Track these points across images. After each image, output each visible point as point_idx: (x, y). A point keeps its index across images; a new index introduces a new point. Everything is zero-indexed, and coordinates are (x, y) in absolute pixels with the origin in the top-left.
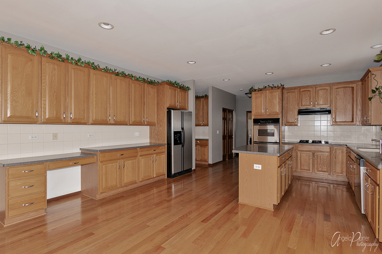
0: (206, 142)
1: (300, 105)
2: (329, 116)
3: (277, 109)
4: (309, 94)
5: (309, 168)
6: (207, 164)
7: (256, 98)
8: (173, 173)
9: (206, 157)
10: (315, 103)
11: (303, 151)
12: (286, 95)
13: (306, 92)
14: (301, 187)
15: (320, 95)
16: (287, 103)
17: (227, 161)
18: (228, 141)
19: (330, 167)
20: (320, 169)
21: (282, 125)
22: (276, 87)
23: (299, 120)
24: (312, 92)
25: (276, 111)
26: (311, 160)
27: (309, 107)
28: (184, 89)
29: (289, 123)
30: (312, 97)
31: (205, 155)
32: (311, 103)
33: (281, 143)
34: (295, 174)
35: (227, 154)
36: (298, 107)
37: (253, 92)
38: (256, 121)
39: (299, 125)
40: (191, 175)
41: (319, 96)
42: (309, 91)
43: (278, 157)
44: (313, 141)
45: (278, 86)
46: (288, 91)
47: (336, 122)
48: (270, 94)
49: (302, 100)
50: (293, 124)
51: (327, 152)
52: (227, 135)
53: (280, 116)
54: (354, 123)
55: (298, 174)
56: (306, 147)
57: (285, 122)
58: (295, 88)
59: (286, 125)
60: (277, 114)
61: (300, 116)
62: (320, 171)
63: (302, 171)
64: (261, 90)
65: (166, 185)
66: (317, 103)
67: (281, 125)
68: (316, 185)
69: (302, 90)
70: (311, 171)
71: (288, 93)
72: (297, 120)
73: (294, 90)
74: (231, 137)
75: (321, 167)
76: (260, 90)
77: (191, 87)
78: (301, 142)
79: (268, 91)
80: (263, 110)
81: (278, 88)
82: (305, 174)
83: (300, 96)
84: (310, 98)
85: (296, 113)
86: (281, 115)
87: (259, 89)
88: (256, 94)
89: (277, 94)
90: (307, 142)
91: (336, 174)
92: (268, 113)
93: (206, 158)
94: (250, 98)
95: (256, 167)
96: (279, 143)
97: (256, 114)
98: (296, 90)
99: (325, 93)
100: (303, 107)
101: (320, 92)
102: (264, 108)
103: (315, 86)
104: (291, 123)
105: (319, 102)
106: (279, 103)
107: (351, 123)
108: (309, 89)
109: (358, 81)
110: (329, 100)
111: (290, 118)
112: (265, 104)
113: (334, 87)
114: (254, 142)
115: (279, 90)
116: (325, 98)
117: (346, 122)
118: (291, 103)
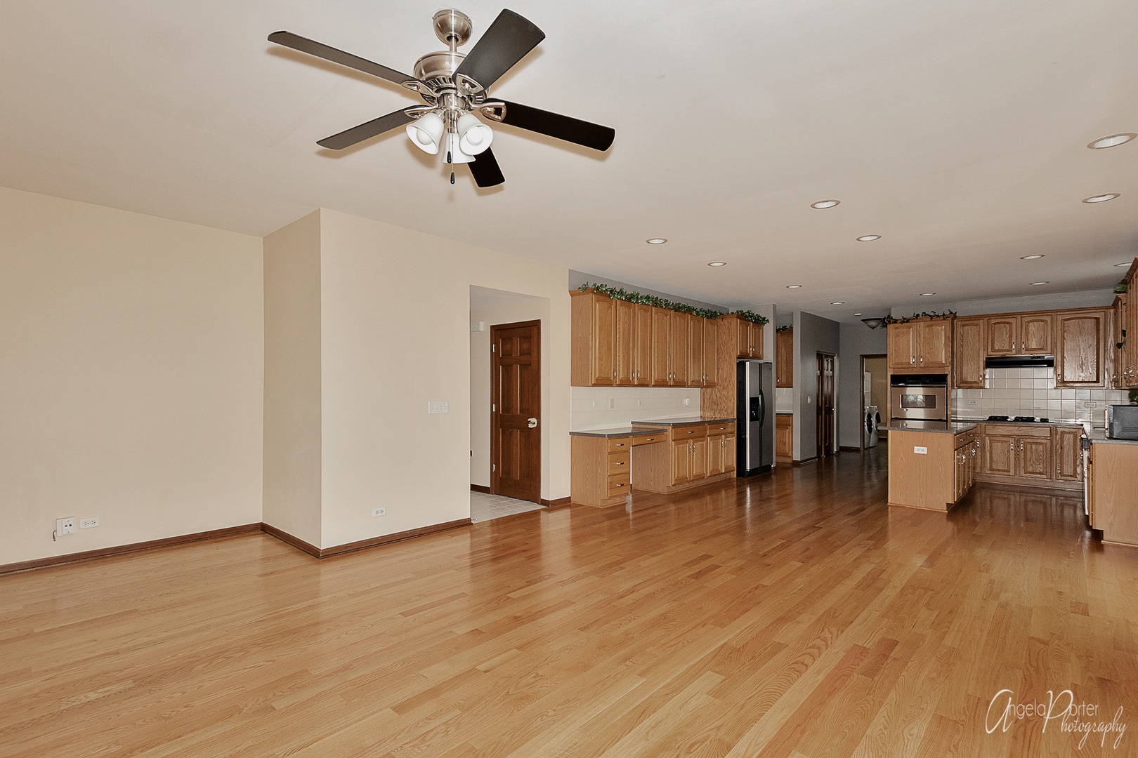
0: (787, 418)
1: (990, 349)
2: (1051, 370)
3: (943, 356)
4: (1008, 329)
5: (1009, 466)
6: (789, 461)
7: (897, 336)
8: (748, 468)
9: (787, 448)
10: (1021, 346)
11: (996, 436)
12: (959, 329)
13: (1002, 325)
14: (991, 502)
15: (1031, 332)
16: (962, 346)
17: (823, 459)
18: (826, 418)
19: (1051, 464)
20: (1030, 469)
21: (953, 387)
22: (939, 316)
23: (987, 377)
24: (1014, 326)
25: (940, 360)
26: (1012, 453)
27: (1008, 354)
28: (759, 322)
29: (967, 382)
30: (1014, 335)
31: (785, 444)
32: (1012, 347)
33: (949, 420)
34: (979, 479)
35: (823, 444)
36: (985, 352)
37: (891, 325)
38: (898, 380)
39: (987, 386)
40: (770, 475)
41: (1028, 332)
42: (1008, 323)
43: (955, 435)
44: (1016, 418)
45: (944, 315)
46: (964, 323)
47: (1064, 382)
48: (927, 329)
49: (993, 341)
50: (974, 385)
51: (1046, 438)
52: (823, 406)
53: (947, 371)
54: (1101, 384)
55: (986, 480)
56: (1001, 429)
57: (959, 381)
58: (979, 317)
59: (959, 388)
60: (942, 366)
61: (989, 371)
62: (1030, 473)
63: (993, 472)
64: (908, 321)
65: (734, 487)
66: (1025, 346)
67: (949, 388)
68: (1023, 498)
69: (993, 321)
70: (1012, 472)
71: (964, 326)
72: (984, 378)
73: (976, 322)
74: (829, 411)
75: (1031, 465)
76: (905, 321)
77: (770, 317)
78: (992, 419)
79: (922, 323)
80: (911, 358)
81: (944, 317)
82: (1000, 479)
83: (990, 332)
84: (1011, 336)
85: (982, 364)
86: (950, 368)
87: (904, 319)
88: (896, 328)
89: (942, 330)
90: (1004, 419)
91: (1063, 478)
92: (922, 365)
93: (787, 451)
94: (873, 328)
95: (918, 450)
96: (946, 421)
97: (897, 366)
98: (981, 322)
99: (1041, 328)
100: (995, 354)
101: (1031, 326)
102: (913, 355)
103: (1021, 314)
104: (971, 383)
105: (1029, 345)
106: (946, 346)
107: (1093, 385)
108: (1008, 320)
109: (1107, 308)
110: (1051, 341)
111: (970, 374)
112: (916, 347)
113: (1058, 317)
114: (891, 419)
115: (946, 322)
116: (1042, 337)
117: (1084, 382)
118: (971, 345)
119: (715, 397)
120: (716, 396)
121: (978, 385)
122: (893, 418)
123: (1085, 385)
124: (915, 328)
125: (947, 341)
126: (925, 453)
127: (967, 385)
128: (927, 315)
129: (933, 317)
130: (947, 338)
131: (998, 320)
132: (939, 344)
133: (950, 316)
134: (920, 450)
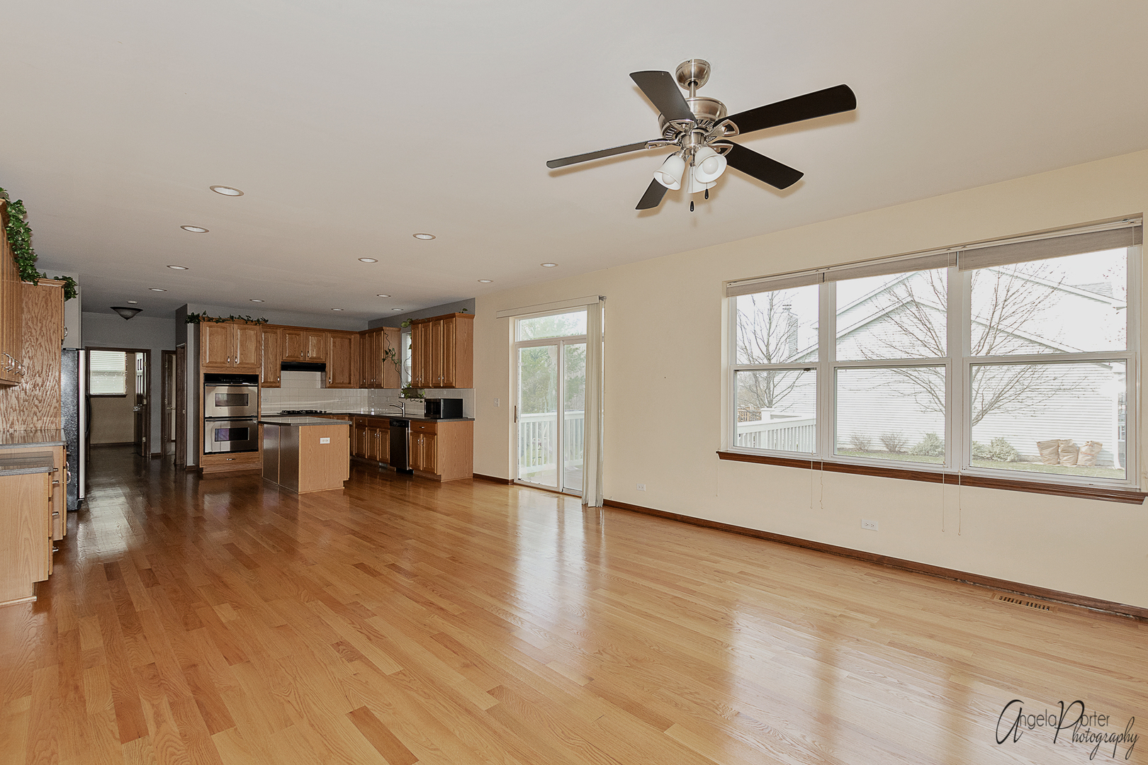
1: (284, 355)
3: (254, 358)
4: (298, 340)
7: (211, 334)
10: (307, 354)
13: (293, 336)
15: (313, 344)
22: (252, 321)
24: (302, 338)
25: (252, 362)
27: (297, 360)
29: (267, 382)
30: (302, 345)
32: (300, 354)
33: (259, 416)
36: (281, 358)
37: (205, 323)
38: (211, 378)
39: (282, 387)
42: (297, 335)
47: (332, 384)
48: (241, 331)
50: (273, 385)
53: (258, 372)
54: (353, 385)
59: (266, 387)
60: (254, 367)
61: (283, 372)
64: (223, 321)
71: (265, 332)
72: (280, 379)
73: (274, 330)
76: (220, 320)
79: (236, 325)
80: (226, 358)
81: (257, 322)
83: (285, 342)
84: (299, 346)
85: (279, 367)
88: (210, 326)
89: (254, 334)
92: (236, 365)
94: (127, 319)
95: (323, 441)
96: (257, 417)
97: (212, 366)
98: (278, 330)
99: (319, 342)
100: (288, 359)
101: (312, 340)
102: (228, 355)
103: (307, 329)
104: (271, 382)
105: (312, 354)
106: (258, 349)
107: (348, 385)
108: (298, 332)
109: (356, 333)
110: (324, 352)
111: (269, 375)
112: (230, 348)
113: (329, 335)
114: (205, 418)
115: (257, 327)
116: (320, 349)
117: (343, 383)
118: (270, 350)
119: (13, 400)
121: (276, 384)
122: (207, 418)
123: (344, 385)
124: (228, 328)
125: (258, 345)
126: (329, 442)
127: (268, 385)
128: (242, 318)
129: (247, 321)
130: (259, 342)
131: (291, 332)
132: (252, 346)
133: (262, 323)
134: (325, 441)
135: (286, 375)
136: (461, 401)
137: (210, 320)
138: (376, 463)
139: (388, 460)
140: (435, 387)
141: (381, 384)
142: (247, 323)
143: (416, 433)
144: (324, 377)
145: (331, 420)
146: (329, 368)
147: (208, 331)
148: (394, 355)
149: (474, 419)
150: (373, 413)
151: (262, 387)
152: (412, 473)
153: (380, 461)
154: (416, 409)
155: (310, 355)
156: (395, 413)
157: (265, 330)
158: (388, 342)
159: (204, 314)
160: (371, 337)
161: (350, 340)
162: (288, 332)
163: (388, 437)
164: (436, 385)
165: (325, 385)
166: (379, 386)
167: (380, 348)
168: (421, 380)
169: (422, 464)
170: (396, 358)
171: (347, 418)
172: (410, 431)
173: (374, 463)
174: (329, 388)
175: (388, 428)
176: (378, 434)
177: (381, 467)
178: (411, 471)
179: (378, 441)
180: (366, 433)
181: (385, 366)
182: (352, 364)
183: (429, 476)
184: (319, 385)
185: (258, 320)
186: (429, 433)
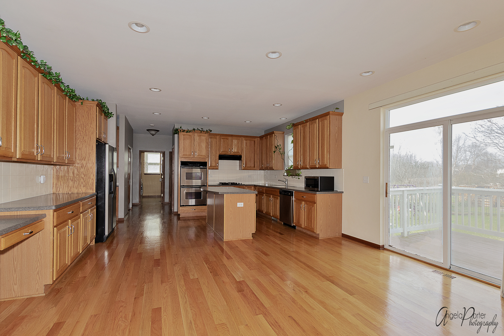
4: (227, 142)
7: (184, 139)
8: (107, 234)
15: (235, 144)
22: (204, 131)
23: (220, 165)
24: (229, 141)
25: (204, 154)
27: (227, 153)
33: (207, 186)
36: (219, 152)
37: (181, 133)
38: (184, 164)
39: (220, 169)
47: (245, 167)
48: (198, 137)
53: (207, 160)
54: (256, 168)
58: (216, 135)
60: (205, 157)
61: (220, 161)
64: (190, 132)
71: (211, 138)
72: (218, 165)
73: (215, 137)
78: (220, 184)
79: (196, 134)
83: (221, 142)
84: (228, 145)
85: (217, 157)
87: (188, 130)
88: (184, 135)
89: (204, 138)
92: (196, 156)
94: (153, 135)
96: (206, 186)
97: (184, 156)
98: (217, 137)
99: (238, 143)
100: (222, 153)
101: (235, 142)
102: (192, 151)
103: (232, 136)
104: (213, 166)
105: (234, 150)
106: (207, 147)
107: (253, 168)
108: (227, 138)
109: (257, 137)
110: (241, 149)
111: (213, 162)
112: (193, 146)
113: (243, 139)
114: (181, 186)
115: (207, 135)
116: (238, 147)
117: (251, 167)
118: (213, 148)
119: (71, 174)
120: (73, 173)
121: (216, 168)
122: (182, 186)
123: (251, 168)
124: (192, 136)
125: (207, 145)
126: (243, 206)
127: (212, 168)
128: (199, 130)
129: (202, 131)
130: (207, 143)
131: (224, 137)
132: (204, 145)
133: (209, 132)
134: (240, 205)
135: (222, 162)
136: (332, 178)
137: (184, 131)
138: (270, 217)
139: (278, 217)
140: (312, 168)
141: (272, 167)
142: (201, 132)
143: (299, 200)
144: (241, 163)
145: (245, 190)
146: (244, 158)
147: (182, 137)
148: (281, 149)
149: (343, 192)
150: (267, 185)
151: (209, 169)
152: (295, 228)
153: (272, 216)
154: (298, 184)
155: (233, 150)
156: (281, 185)
157: (211, 136)
158: (277, 141)
159: (181, 128)
160: (266, 138)
161: (255, 141)
162: (222, 137)
163: (278, 201)
164: (313, 167)
165: (241, 168)
166: (271, 169)
167: (272, 145)
168: (300, 164)
169: (304, 224)
170: (281, 151)
171: (253, 188)
172: (294, 199)
173: (268, 216)
174: (243, 169)
175: (278, 196)
176: (271, 198)
177: (273, 220)
178: (294, 227)
179: (271, 203)
180: (264, 197)
181: (276, 157)
182: (256, 156)
183: (309, 233)
184: (238, 168)
185: (207, 131)
186: (310, 202)
